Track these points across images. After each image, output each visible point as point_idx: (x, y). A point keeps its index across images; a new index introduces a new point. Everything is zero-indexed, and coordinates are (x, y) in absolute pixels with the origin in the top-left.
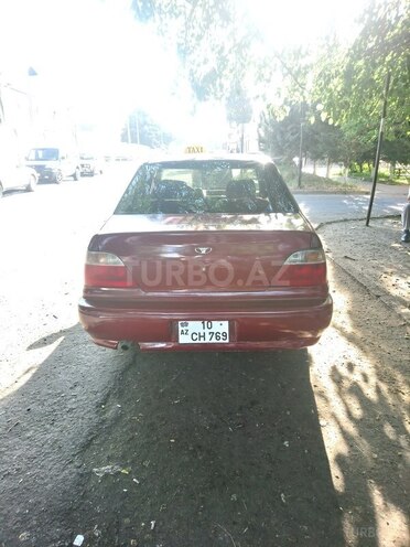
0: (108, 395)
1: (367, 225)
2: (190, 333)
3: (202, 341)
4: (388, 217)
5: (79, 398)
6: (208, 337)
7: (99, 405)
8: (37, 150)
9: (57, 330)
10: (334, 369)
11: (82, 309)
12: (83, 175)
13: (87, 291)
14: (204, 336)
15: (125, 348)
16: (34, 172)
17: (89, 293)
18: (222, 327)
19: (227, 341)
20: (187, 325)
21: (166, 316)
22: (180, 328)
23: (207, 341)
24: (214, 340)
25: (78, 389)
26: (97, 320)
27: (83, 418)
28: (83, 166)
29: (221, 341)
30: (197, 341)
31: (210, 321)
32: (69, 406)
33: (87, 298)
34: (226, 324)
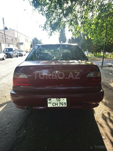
0: (21, 127)
1: (102, 68)
2: (52, 103)
3: (57, 106)
4: (107, 66)
5: (10, 128)
6: (59, 104)
7: (17, 131)
8: (6, 49)
9: (5, 101)
10: (103, 115)
11: (12, 94)
12: (19, 56)
13: (14, 87)
14: (57, 104)
15: (27, 109)
16: (5, 54)
17: (14, 88)
18: (64, 100)
19: (66, 106)
20: (51, 100)
21: (43, 97)
22: (48, 101)
23: (58, 106)
24: (61, 106)
25: (10, 124)
26: (17, 98)
27: (10, 137)
28: (19, 53)
29: (64, 106)
30: (55, 106)
31: (59, 98)
32: (6, 132)
33: (14, 90)
34: (65, 99)
